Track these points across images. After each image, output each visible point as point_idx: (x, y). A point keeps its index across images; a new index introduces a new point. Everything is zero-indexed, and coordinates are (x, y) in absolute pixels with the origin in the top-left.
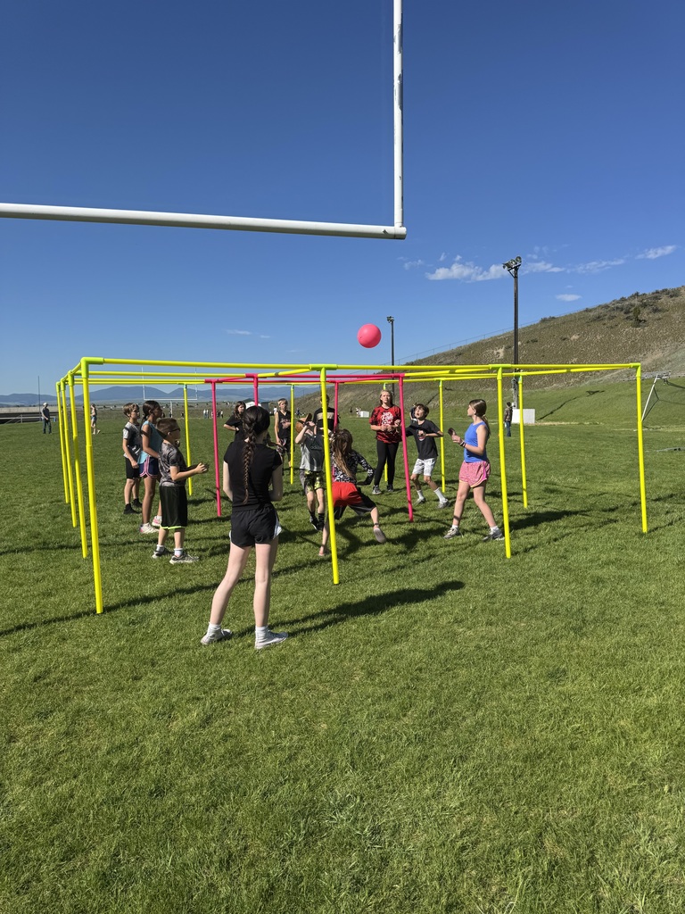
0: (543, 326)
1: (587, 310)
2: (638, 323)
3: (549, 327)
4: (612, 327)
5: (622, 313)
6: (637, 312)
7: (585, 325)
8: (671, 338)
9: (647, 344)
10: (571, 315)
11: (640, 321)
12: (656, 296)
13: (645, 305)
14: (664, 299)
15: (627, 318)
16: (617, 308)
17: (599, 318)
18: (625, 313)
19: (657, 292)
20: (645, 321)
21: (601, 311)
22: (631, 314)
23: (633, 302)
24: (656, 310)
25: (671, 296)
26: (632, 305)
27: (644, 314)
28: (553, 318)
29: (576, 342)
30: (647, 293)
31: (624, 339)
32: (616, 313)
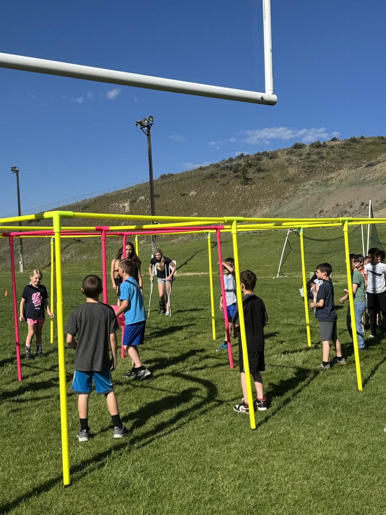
0: (163, 181)
1: (201, 169)
2: (247, 181)
3: (169, 183)
4: (224, 185)
5: (232, 172)
6: (245, 171)
7: (201, 182)
8: (274, 195)
9: (256, 200)
10: (187, 172)
11: (248, 179)
12: (259, 157)
13: (250, 165)
14: (265, 160)
15: (237, 177)
16: (227, 167)
17: (212, 176)
18: (234, 172)
19: (259, 154)
20: (251, 179)
21: (213, 169)
22: (239, 173)
23: (240, 162)
24: (259, 170)
25: (271, 158)
26: (240, 165)
27: (251, 174)
28: (172, 175)
29: (194, 197)
30: (250, 155)
31: (236, 196)
32: (226, 172)
